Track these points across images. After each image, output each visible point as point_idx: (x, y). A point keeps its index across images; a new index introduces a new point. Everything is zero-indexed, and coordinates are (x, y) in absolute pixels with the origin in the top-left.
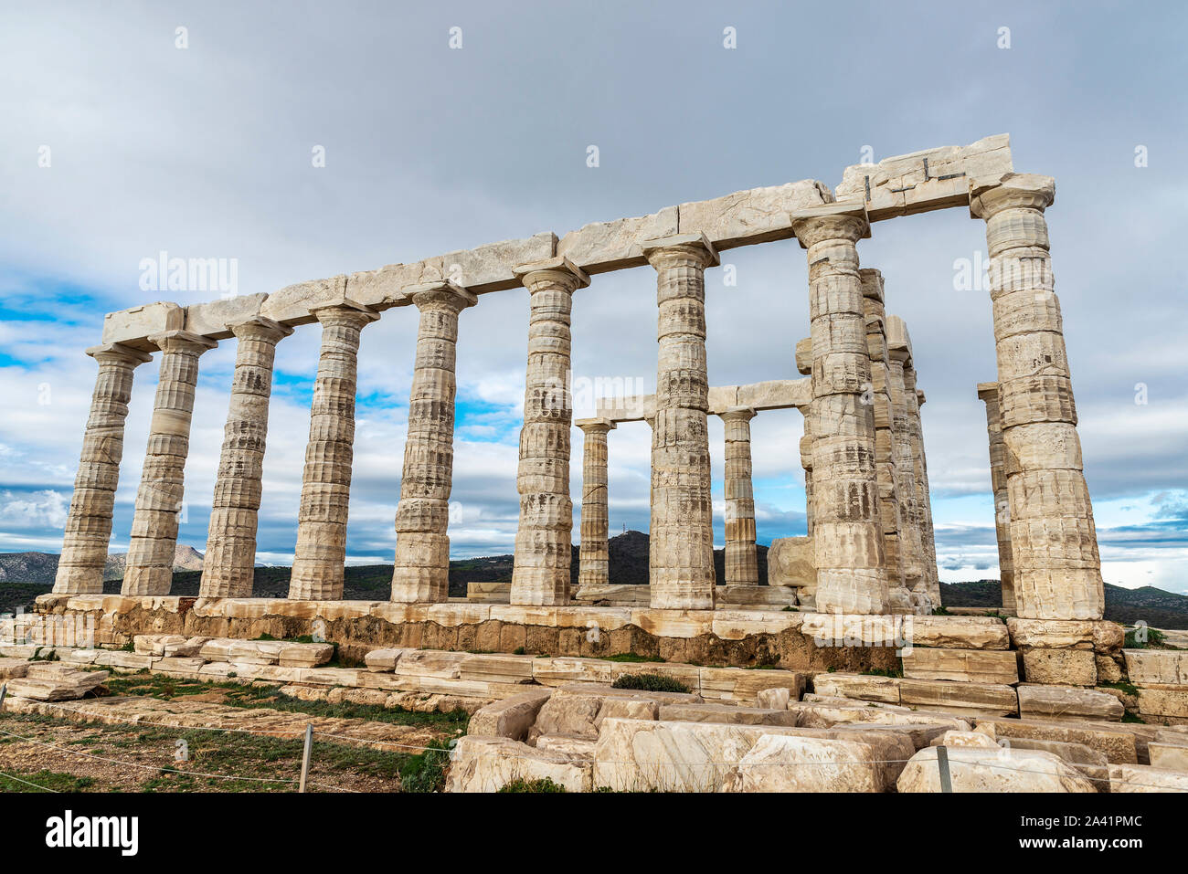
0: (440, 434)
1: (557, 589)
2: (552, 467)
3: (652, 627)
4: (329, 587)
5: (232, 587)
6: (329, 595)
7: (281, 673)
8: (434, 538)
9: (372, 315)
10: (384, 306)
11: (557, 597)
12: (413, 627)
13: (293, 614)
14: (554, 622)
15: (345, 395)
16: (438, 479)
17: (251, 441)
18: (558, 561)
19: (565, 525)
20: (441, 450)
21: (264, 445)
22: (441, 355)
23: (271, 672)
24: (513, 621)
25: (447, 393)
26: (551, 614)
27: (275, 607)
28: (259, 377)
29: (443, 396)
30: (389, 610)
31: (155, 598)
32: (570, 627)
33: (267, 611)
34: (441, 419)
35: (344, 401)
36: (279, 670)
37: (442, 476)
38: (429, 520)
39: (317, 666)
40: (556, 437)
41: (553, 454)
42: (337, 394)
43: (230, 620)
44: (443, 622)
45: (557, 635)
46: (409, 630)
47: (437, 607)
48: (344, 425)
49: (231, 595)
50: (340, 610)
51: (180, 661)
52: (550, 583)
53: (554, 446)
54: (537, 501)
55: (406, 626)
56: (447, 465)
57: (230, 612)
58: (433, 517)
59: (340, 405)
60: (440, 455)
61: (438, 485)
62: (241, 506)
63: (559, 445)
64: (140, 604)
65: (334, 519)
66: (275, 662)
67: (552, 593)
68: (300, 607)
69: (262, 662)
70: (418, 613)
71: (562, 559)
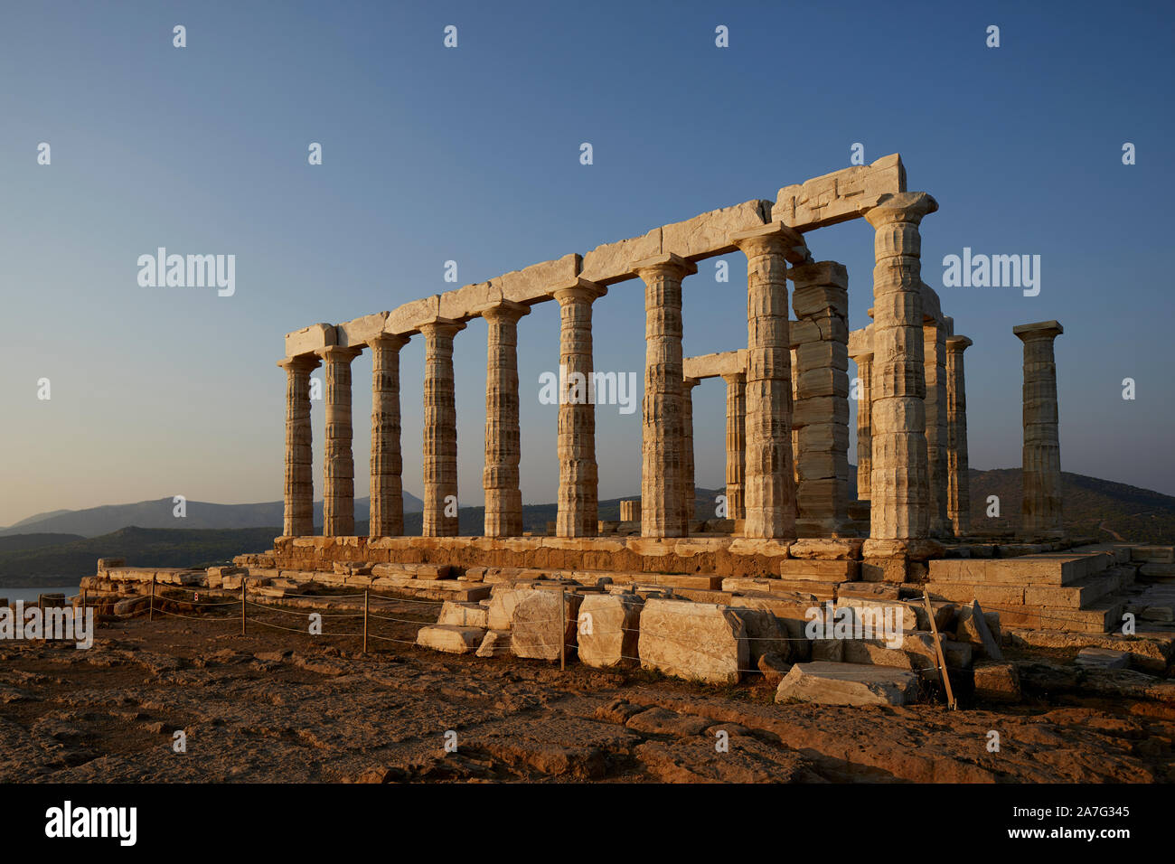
0: (507, 417)
1: (585, 525)
2: (579, 440)
3: (639, 550)
4: (448, 528)
5: (389, 529)
6: (447, 533)
7: (419, 584)
8: (508, 492)
9: (460, 326)
10: (467, 318)
11: (585, 531)
12: (498, 553)
13: (426, 546)
14: (581, 547)
15: (445, 390)
16: (508, 450)
17: (390, 426)
18: (585, 507)
19: (589, 481)
20: (509, 429)
21: (400, 428)
22: (504, 357)
23: (413, 583)
24: (556, 547)
25: (511, 387)
26: (578, 542)
27: (415, 541)
28: (389, 378)
29: (507, 388)
30: (482, 542)
31: (344, 538)
32: (590, 551)
33: (410, 544)
34: (508, 406)
35: (445, 395)
36: (417, 581)
37: (511, 448)
38: (503, 480)
39: (438, 579)
40: (580, 418)
41: (579, 430)
42: (440, 390)
43: (389, 550)
44: (514, 549)
45: (582, 556)
46: (495, 555)
47: (512, 539)
48: (446, 412)
49: (389, 535)
50: (453, 542)
51: (360, 577)
52: (579, 521)
53: (580, 424)
54: (568, 465)
55: (493, 552)
56: (515, 439)
57: (389, 546)
58: (506, 478)
59: (442, 398)
60: (508, 432)
61: (508, 454)
62: (389, 474)
63: (584, 423)
64: (335, 542)
65: (446, 481)
66: (415, 577)
67: (581, 528)
68: (429, 542)
69: (407, 577)
70: (500, 544)
71: (588, 505)
